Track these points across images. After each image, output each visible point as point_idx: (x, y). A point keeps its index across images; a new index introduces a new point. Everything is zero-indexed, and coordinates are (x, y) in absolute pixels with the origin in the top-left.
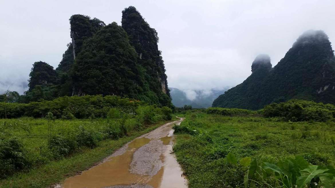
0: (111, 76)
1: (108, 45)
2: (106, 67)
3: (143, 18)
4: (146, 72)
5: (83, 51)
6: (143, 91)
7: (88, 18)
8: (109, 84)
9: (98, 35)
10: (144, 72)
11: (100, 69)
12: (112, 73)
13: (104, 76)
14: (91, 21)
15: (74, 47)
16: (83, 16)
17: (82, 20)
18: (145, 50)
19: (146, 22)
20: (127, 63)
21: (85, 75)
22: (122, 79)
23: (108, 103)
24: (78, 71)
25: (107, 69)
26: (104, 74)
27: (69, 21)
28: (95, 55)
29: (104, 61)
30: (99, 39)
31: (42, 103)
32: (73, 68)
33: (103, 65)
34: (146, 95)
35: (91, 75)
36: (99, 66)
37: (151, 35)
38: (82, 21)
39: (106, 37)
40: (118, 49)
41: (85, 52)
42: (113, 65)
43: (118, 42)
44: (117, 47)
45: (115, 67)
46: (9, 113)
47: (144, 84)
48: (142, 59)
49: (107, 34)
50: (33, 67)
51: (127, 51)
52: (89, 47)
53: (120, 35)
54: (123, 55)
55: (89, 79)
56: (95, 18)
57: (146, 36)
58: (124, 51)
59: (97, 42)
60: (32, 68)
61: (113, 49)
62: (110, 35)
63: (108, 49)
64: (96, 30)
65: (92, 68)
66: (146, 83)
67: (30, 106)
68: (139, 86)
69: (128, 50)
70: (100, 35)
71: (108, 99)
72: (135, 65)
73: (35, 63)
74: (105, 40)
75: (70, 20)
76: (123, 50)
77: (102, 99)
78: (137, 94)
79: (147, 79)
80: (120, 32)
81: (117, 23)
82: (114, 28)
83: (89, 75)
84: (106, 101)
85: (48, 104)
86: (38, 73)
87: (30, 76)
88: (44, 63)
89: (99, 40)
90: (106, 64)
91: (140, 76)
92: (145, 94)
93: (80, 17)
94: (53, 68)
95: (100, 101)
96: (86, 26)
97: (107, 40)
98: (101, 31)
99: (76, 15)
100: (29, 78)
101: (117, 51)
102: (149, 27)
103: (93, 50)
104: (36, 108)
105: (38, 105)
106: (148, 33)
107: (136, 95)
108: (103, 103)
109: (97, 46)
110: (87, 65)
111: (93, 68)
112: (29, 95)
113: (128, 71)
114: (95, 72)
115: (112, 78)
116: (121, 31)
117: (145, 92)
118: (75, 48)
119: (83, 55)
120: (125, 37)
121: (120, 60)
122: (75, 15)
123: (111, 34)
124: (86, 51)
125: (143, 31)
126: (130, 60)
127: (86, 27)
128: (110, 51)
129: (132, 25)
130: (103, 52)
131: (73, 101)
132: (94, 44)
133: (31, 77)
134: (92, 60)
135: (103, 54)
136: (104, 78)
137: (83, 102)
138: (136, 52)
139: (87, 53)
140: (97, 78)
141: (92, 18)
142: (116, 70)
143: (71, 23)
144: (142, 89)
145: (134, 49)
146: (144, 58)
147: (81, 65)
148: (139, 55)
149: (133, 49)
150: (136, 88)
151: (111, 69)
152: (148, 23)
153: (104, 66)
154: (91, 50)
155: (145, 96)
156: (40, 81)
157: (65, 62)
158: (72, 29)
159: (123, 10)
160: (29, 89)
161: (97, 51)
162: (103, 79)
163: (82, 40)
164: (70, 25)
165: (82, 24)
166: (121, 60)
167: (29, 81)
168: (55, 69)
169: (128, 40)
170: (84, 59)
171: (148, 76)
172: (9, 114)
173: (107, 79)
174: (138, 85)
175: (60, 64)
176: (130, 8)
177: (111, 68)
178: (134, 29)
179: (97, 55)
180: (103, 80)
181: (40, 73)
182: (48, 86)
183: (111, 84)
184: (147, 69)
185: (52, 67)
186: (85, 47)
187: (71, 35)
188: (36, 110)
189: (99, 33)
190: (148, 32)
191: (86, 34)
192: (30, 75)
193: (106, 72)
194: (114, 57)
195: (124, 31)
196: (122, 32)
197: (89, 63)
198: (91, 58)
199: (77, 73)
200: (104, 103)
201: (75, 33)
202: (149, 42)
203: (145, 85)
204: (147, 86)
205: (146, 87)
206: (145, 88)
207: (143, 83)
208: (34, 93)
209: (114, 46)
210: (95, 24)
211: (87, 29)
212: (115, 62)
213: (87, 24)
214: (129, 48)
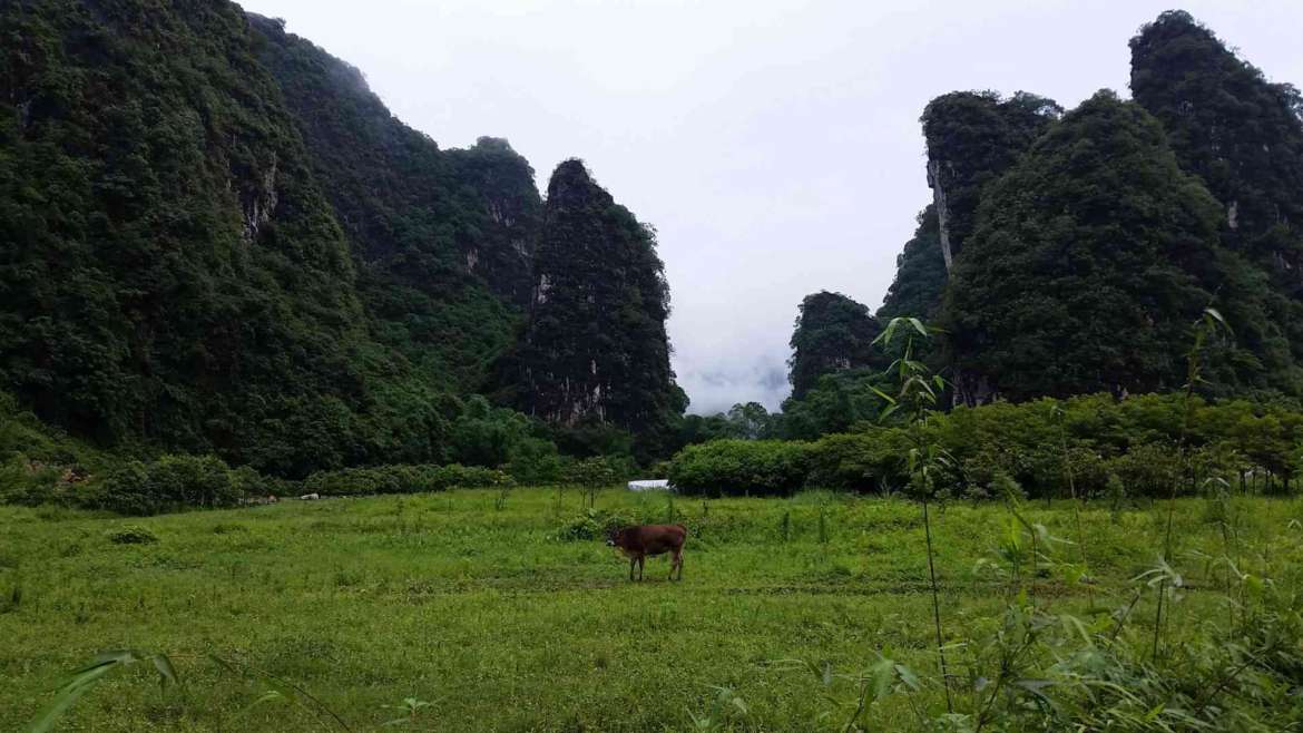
0: (1109, 315)
1: (1086, 187)
2: (1081, 281)
3: (1227, 48)
4: (1268, 282)
5: (980, 228)
6: (1261, 367)
7: (989, 99)
8: (1102, 348)
9: (1040, 156)
10: (1259, 285)
11: (1058, 293)
12: (1110, 300)
13: (1079, 318)
14: (1005, 107)
15: (942, 222)
16: (970, 94)
17: (968, 109)
18: (1249, 188)
19: (1243, 65)
20: (1175, 253)
21: (996, 322)
22: (1158, 325)
23: (1149, 428)
24: (970, 310)
25: (1088, 289)
26: (1075, 310)
27: (920, 125)
28: (1032, 238)
29: (1071, 257)
30: (1045, 170)
31: (867, 439)
32: (947, 301)
33: (1072, 274)
34: (1280, 388)
35: (1021, 319)
36: (1055, 278)
37: (1275, 115)
38: (967, 115)
39: (1073, 157)
40: (1128, 199)
41: (989, 233)
42: (1111, 269)
43: (1128, 167)
44: (1126, 191)
45: (1121, 275)
46: (756, 476)
47: (1265, 339)
48: (1242, 228)
49: (1076, 146)
50: (801, 315)
51: (1170, 198)
52: (1005, 210)
53: (1135, 136)
54: (1153, 221)
55: (1015, 336)
56: (1020, 92)
57: (1250, 122)
58: (1159, 199)
59: (1039, 183)
60: (798, 317)
61: (1107, 204)
62: (1092, 144)
63: (1086, 204)
64: (1026, 136)
65: (1023, 290)
66: (1271, 332)
67: (826, 450)
68: (1238, 348)
69: (1172, 194)
70: (1049, 153)
71: (1148, 411)
72: (1212, 255)
73: (807, 299)
74: (1070, 171)
75: (922, 119)
76: (1151, 199)
77: (1114, 410)
78: (1233, 385)
79: (1276, 314)
80: (1133, 126)
81: (1115, 93)
82: (1107, 116)
83: (1015, 319)
84: (1139, 418)
85: (895, 442)
86: (817, 332)
87: (793, 348)
88: (836, 297)
89: (1046, 173)
90: (1083, 269)
91: (1242, 303)
92: (1272, 383)
93: (959, 101)
94: (868, 309)
95: (1113, 421)
96: (987, 130)
97: (1081, 167)
98: (1052, 137)
99: (943, 97)
100: (789, 352)
101: (1128, 208)
102: (1260, 83)
103: (1023, 217)
104: (848, 457)
105: (854, 446)
106: (1259, 109)
107: (1233, 389)
108: (1127, 427)
109: (1038, 200)
110: (1003, 280)
111: (1030, 290)
112: (799, 411)
113: (1183, 288)
114: (1039, 304)
115: (1114, 321)
116: (1134, 122)
117: (1274, 376)
118: (948, 225)
119: (983, 246)
120: (1155, 143)
121: (1139, 244)
122: (939, 99)
123: (1097, 143)
124: (996, 226)
125: (1237, 102)
126: (1191, 238)
127: (984, 136)
128: (1095, 212)
129: (1181, 85)
130: (1064, 221)
131: (993, 425)
132: (1024, 194)
133: (796, 349)
134: (1021, 258)
135: (1066, 229)
136: (1079, 328)
137: (1037, 429)
138: (1212, 199)
139: (997, 234)
140: (1046, 330)
141: (1006, 95)
142: (1131, 290)
143: (928, 131)
144: (1254, 362)
145: (1205, 190)
146: (1249, 223)
147: (980, 284)
148: (1225, 211)
149: (1199, 187)
150: (1228, 358)
151: (1107, 288)
152: (1256, 67)
153: (1075, 276)
154: (1015, 219)
155: (1275, 390)
156: (828, 360)
157: (907, 285)
158: (932, 155)
159: (1135, 34)
160: (794, 392)
161: (1040, 222)
162: (1074, 333)
163: (975, 186)
164: (925, 138)
165: (970, 128)
166: (1147, 242)
167: (792, 364)
168: (872, 313)
169: (1172, 153)
170: (990, 258)
171: (1278, 298)
172: (756, 479)
173: (1091, 328)
174: (1234, 345)
175: (891, 294)
176: (1162, 22)
177: (1108, 282)
178: (1190, 105)
179: (1041, 236)
180: (1074, 337)
181: (826, 334)
182: (855, 378)
183: (1110, 349)
184: (1269, 268)
185: (864, 308)
186: (991, 213)
187: (931, 178)
188: (848, 466)
189: (1043, 145)
190: (1261, 102)
191: (986, 160)
192: (794, 342)
193: (1086, 301)
194: (1114, 232)
195: (1151, 120)
196: (1140, 126)
197: (1010, 273)
198: (1018, 250)
199: (967, 318)
200: (1132, 430)
201: (943, 168)
202: (1266, 149)
203: (1269, 344)
204: (1278, 346)
205: (1276, 352)
206: (1272, 355)
207: (1259, 336)
208: (819, 405)
209: (1111, 187)
210: (1020, 114)
211: (991, 140)
212: (1122, 255)
213: (990, 122)
214: (1180, 185)
